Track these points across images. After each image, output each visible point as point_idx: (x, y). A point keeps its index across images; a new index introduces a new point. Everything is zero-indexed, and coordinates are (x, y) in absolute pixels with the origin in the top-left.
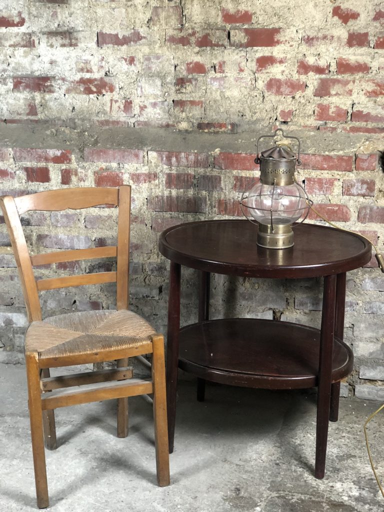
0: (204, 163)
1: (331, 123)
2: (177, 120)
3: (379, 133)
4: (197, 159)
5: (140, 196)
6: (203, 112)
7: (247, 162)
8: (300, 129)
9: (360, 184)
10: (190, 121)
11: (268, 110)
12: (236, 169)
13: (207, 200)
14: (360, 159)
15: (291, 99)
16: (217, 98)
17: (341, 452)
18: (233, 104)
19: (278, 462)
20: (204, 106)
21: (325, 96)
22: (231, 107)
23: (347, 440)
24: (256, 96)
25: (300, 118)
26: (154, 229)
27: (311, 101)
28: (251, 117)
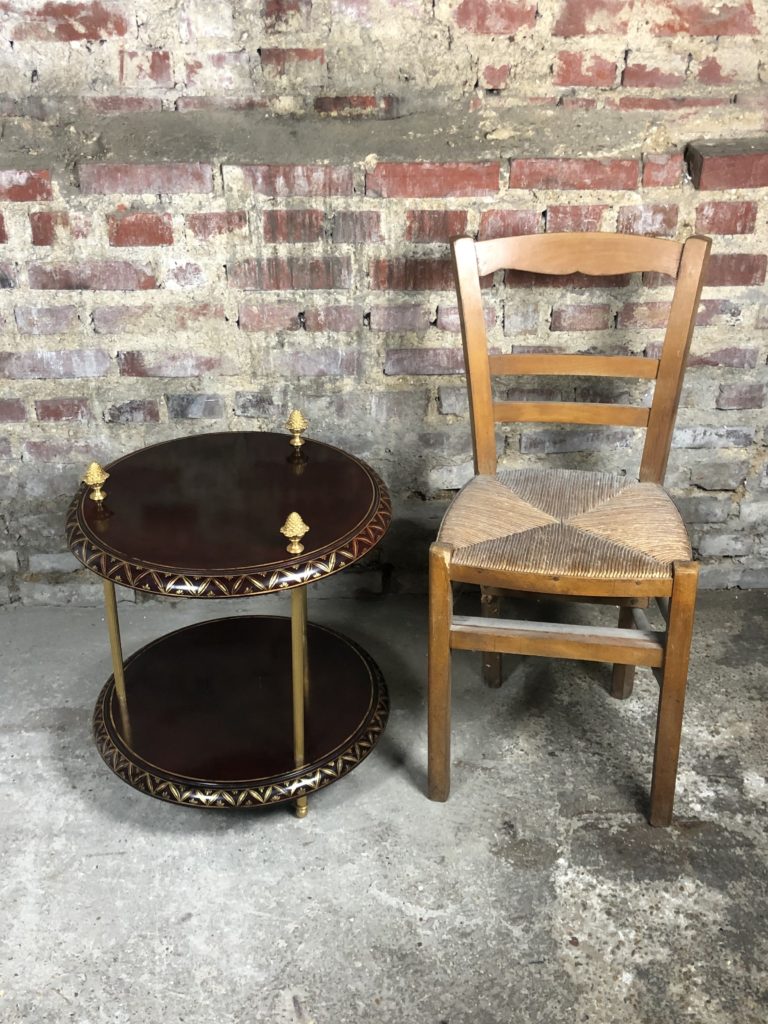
0: (345, 186)
1: (585, 91)
2: (271, 93)
3: (674, 109)
4: (331, 179)
5: (211, 262)
6: (326, 74)
7: (434, 180)
8: (525, 104)
9: (651, 214)
10: (300, 95)
11: (461, 66)
12: (412, 195)
13: (352, 262)
14: (653, 164)
15: (507, 42)
16: (354, 43)
17: (646, 708)
18: (387, 55)
19: (550, 748)
20: (326, 59)
21: (574, 35)
22: (385, 61)
23: (644, 680)
24: (436, 37)
25: (525, 82)
26: (245, 327)
27: (547, 46)
28: (424, 80)
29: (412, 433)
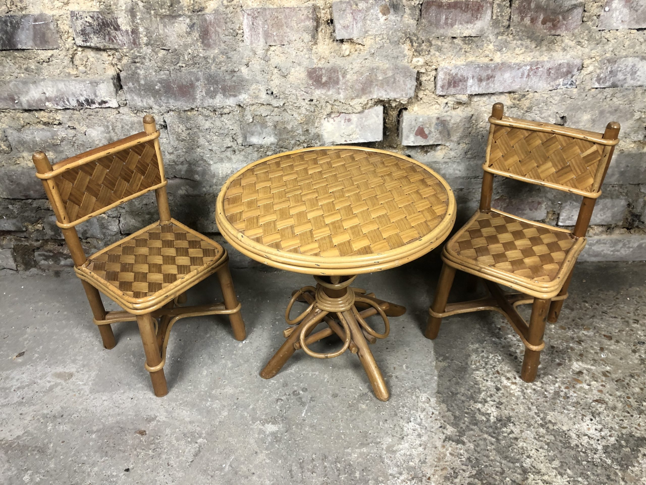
29: (298, 68)
